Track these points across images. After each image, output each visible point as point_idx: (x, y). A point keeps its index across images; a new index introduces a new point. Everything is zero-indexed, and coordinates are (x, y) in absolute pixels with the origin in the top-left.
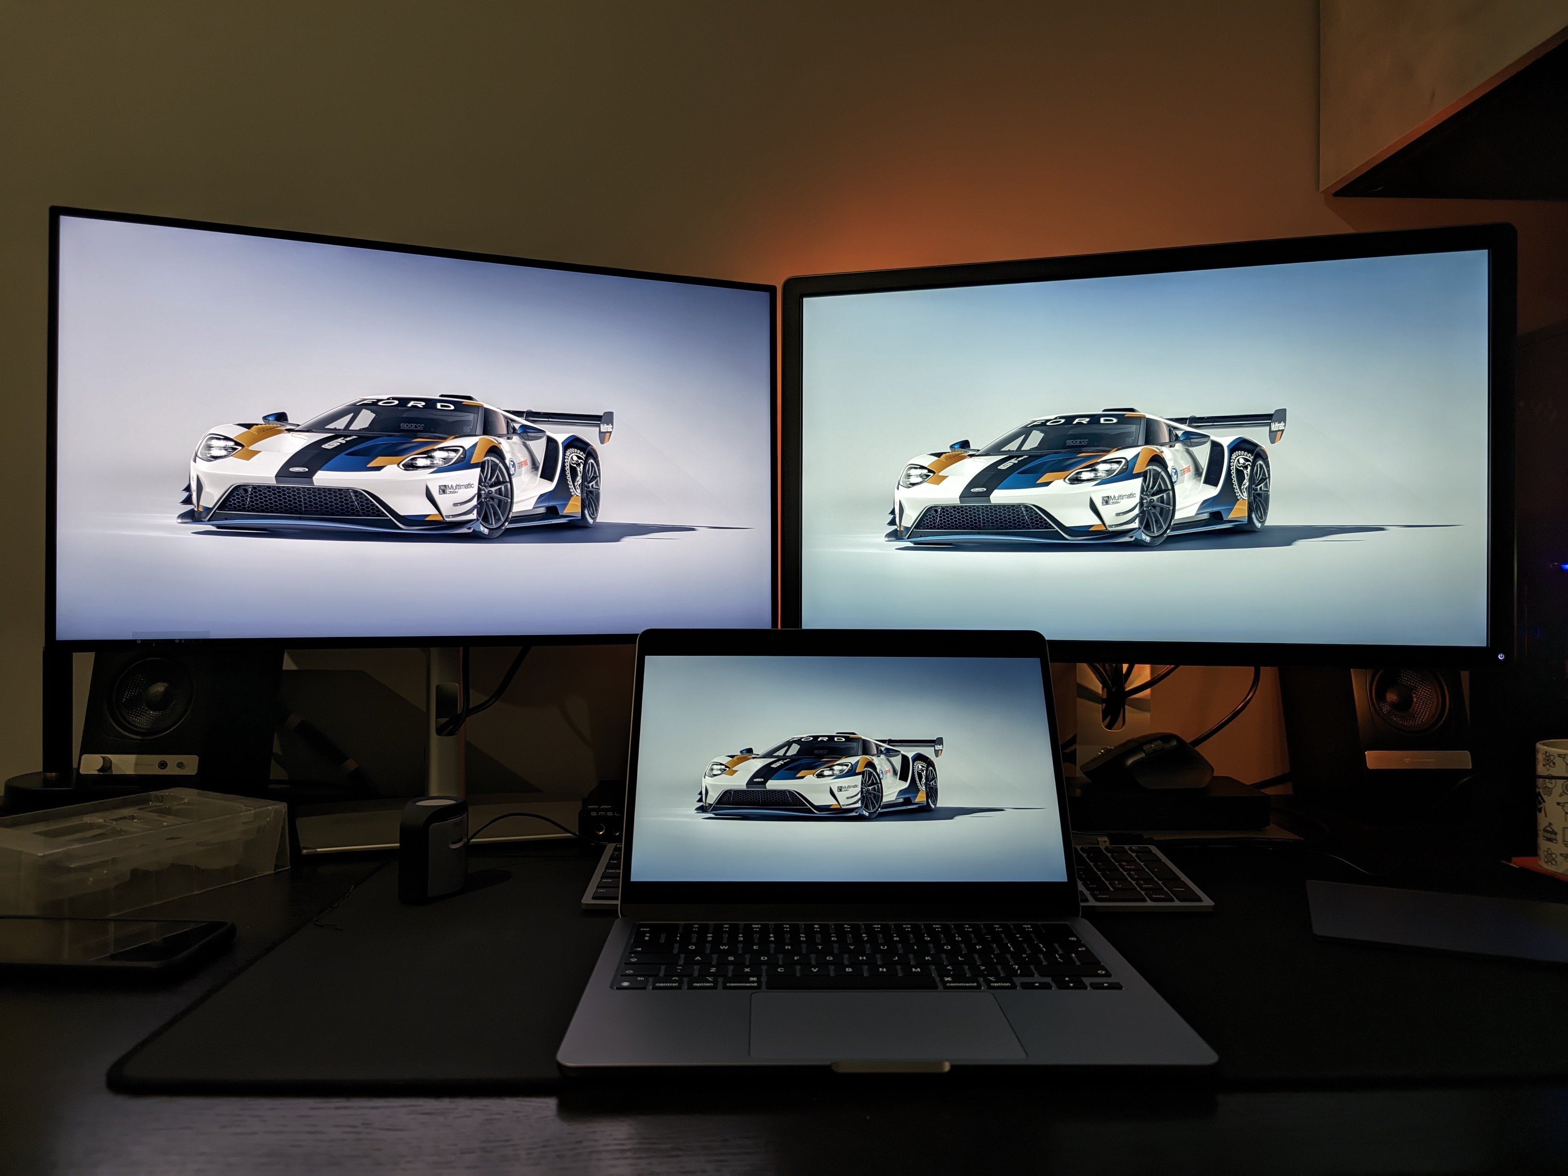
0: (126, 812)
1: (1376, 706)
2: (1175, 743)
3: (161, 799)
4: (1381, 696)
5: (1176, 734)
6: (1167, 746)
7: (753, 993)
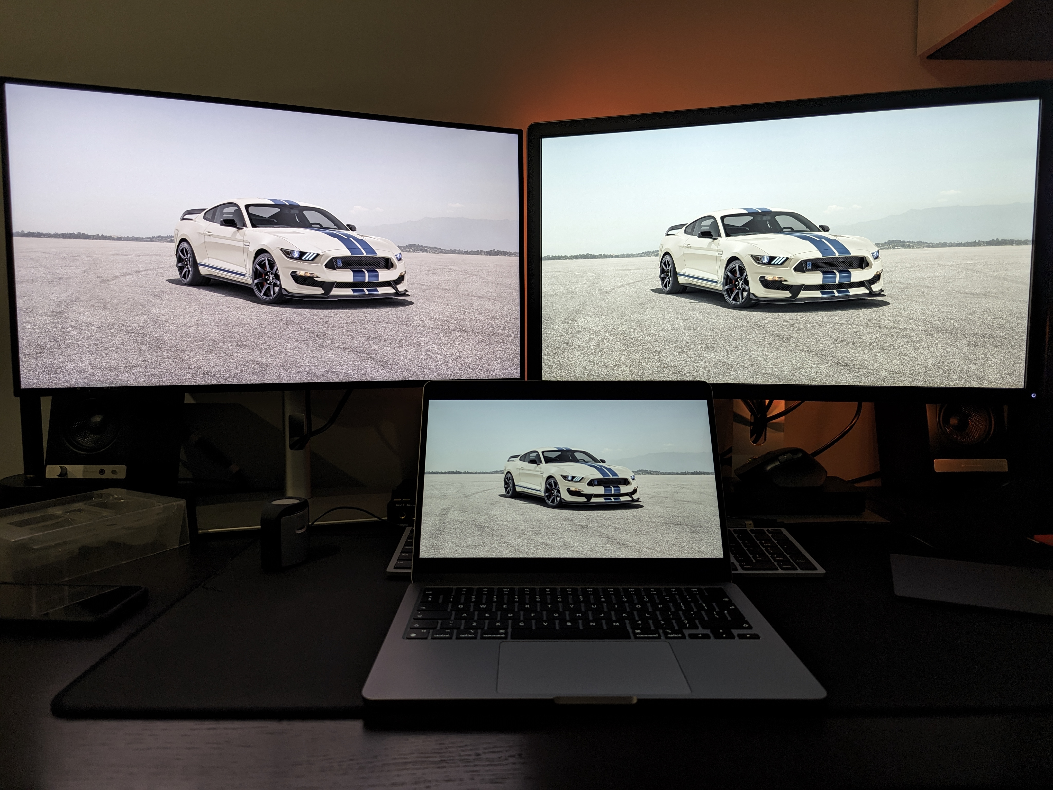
0: (77, 506)
1: (943, 427)
2: (800, 455)
3: (101, 496)
4: (946, 422)
5: (801, 448)
6: (795, 457)
7: (501, 642)
